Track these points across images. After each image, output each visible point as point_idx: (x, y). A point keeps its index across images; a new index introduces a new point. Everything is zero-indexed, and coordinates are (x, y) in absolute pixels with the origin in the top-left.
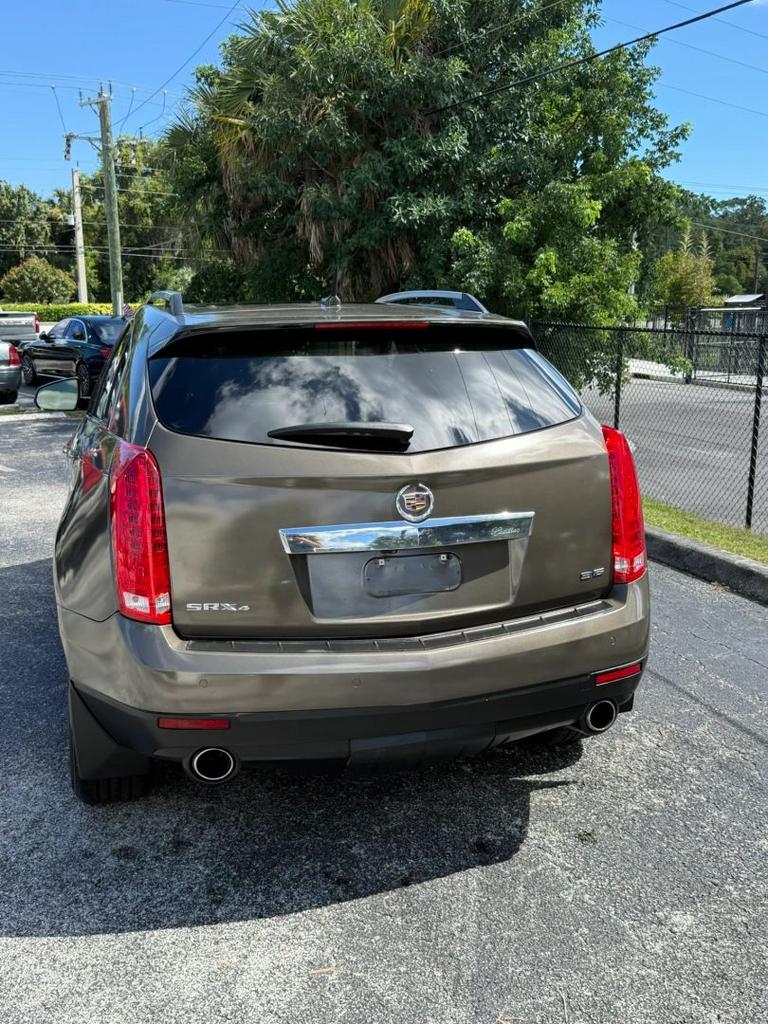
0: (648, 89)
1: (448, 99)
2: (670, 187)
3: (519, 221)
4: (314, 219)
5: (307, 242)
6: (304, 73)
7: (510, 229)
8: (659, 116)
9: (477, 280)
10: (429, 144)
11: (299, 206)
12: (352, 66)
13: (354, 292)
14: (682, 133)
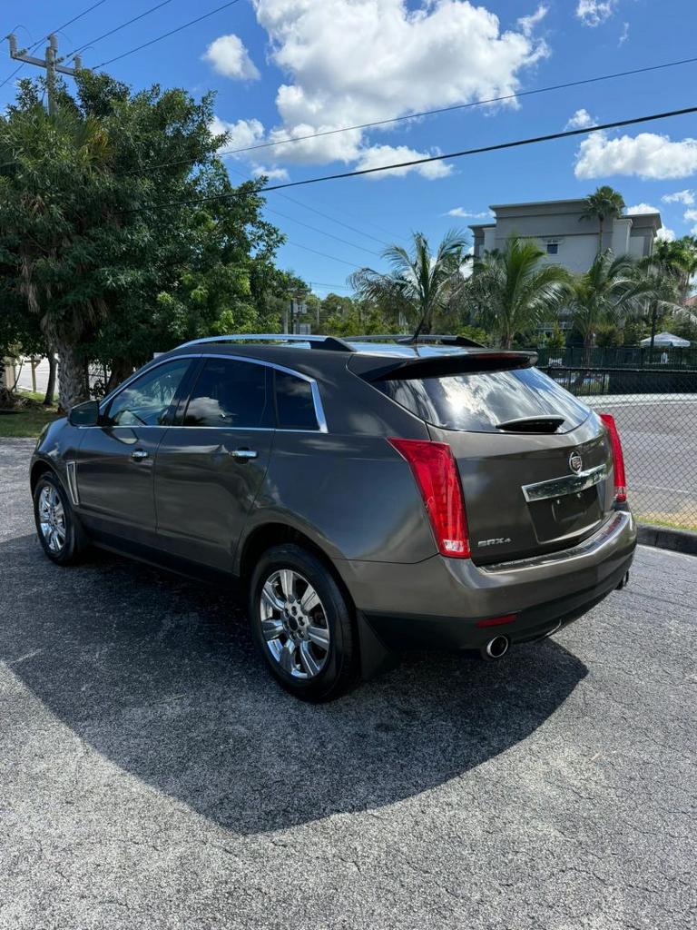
0: (258, 210)
1: (137, 205)
2: (281, 274)
3: (201, 289)
4: (31, 281)
5: (26, 297)
6: (29, 176)
7: (196, 294)
8: (274, 229)
9: (180, 327)
10: (126, 233)
11: (21, 272)
12: (63, 175)
13: (58, 334)
14: (281, 240)
